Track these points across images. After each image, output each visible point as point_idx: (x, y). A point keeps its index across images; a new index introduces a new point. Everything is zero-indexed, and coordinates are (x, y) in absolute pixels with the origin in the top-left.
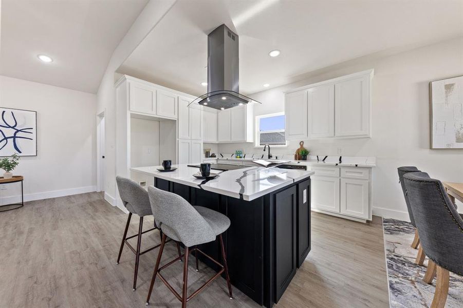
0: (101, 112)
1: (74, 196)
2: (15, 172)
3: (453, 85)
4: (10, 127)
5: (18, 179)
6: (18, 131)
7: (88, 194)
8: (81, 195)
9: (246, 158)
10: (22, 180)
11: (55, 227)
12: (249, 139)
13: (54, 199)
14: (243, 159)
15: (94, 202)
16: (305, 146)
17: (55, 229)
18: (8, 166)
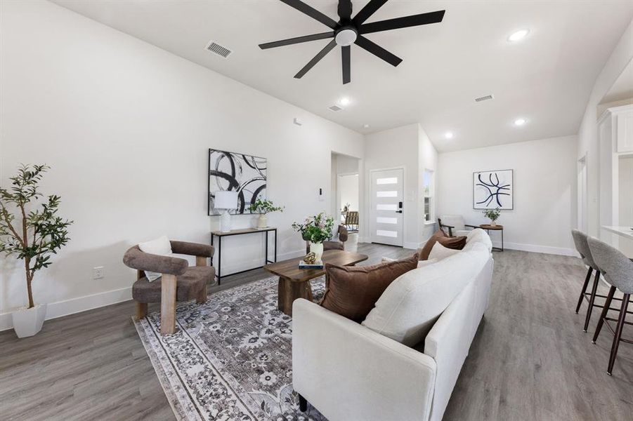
0: (583, 156)
1: (548, 255)
2: (498, 222)
4: (494, 186)
5: (499, 228)
6: (500, 188)
7: (566, 257)
8: (556, 256)
10: (502, 229)
11: (526, 271)
13: (528, 252)
15: (570, 266)
17: (526, 272)
18: (493, 216)
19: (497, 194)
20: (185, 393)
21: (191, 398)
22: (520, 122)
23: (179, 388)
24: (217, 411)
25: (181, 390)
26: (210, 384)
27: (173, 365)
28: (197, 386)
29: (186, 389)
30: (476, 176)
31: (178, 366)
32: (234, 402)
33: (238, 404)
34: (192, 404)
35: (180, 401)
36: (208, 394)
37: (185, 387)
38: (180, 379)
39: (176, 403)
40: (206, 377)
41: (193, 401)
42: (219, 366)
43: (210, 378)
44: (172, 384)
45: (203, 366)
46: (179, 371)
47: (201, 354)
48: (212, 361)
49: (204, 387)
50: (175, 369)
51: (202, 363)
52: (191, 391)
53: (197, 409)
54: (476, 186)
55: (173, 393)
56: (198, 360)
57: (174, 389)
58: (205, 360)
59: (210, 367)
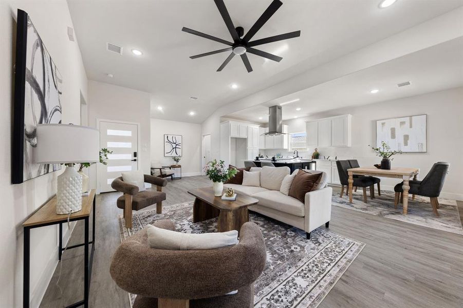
3: (384, 123)
4: (174, 143)
6: (177, 145)
9: (283, 158)
10: (181, 167)
12: (285, 147)
14: (281, 158)
16: (318, 151)
18: (177, 160)
19: (175, 148)
20: (322, 281)
21: (324, 277)
22: (192, 113)
23: (320, 286)
24: (325, 264)
25: (321, 284)
26: (310, 271)
27: (301, 300)
28: (314, 276)
29: (319, 281)
30: (166, 136)
31: (301, 296)
32: (316, 258)
33: (316, 256)
34: (327, 275)
35: (329, 281)
36: (317, 269)
37: (318, 283)
38: (313, 288)
39: (331, 283)
40: (305, 274)
41: (325, 275)
42: (293, 269)
43: (305, 272)
44: (319, 291)
45: (296, 278)
46: (306, 292)
47: (284, 283)
48: (289, 274)
49: (313, 273)
50: (306, 296)
51: (293, 279)
52: (319, 279)
53: (328, 272)
54: (165, 143)
55: (326, 288)
56: (291, 284)
57: (322, 289)
58: (290, 279)
59: (296, 274)
